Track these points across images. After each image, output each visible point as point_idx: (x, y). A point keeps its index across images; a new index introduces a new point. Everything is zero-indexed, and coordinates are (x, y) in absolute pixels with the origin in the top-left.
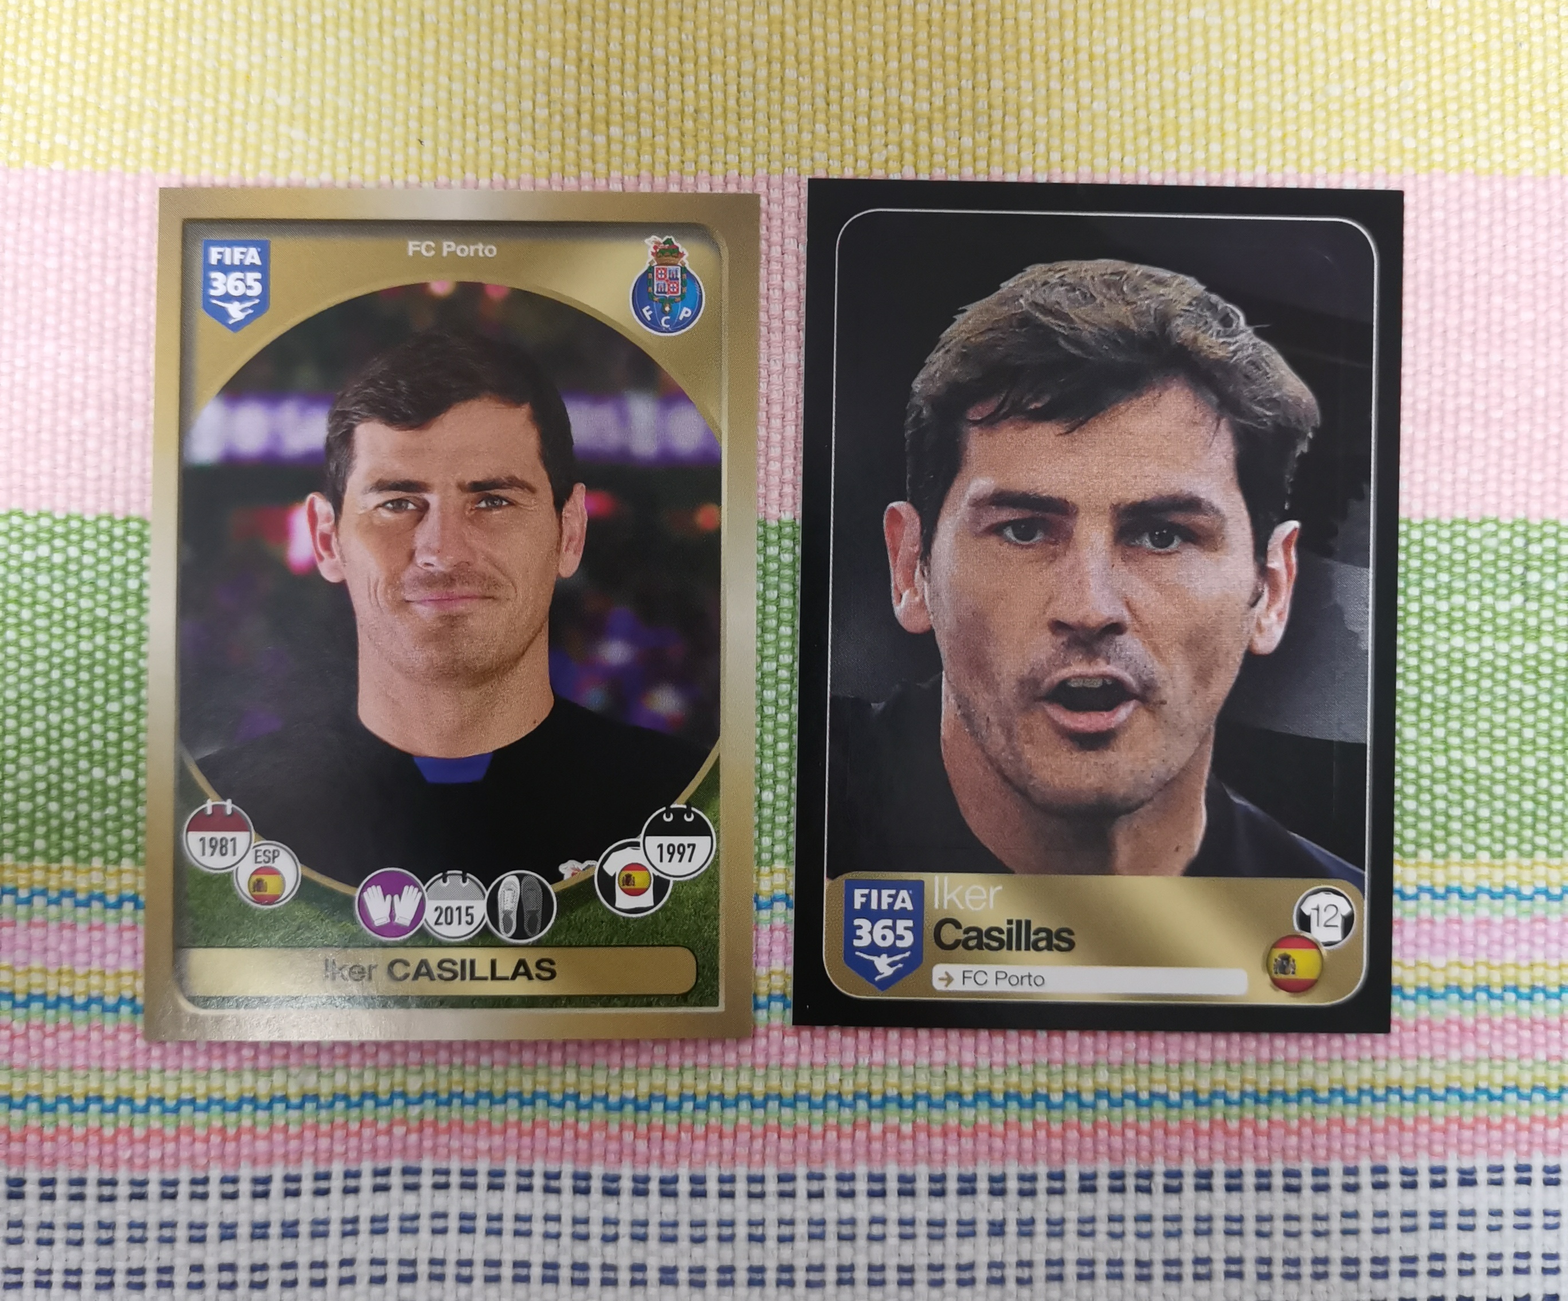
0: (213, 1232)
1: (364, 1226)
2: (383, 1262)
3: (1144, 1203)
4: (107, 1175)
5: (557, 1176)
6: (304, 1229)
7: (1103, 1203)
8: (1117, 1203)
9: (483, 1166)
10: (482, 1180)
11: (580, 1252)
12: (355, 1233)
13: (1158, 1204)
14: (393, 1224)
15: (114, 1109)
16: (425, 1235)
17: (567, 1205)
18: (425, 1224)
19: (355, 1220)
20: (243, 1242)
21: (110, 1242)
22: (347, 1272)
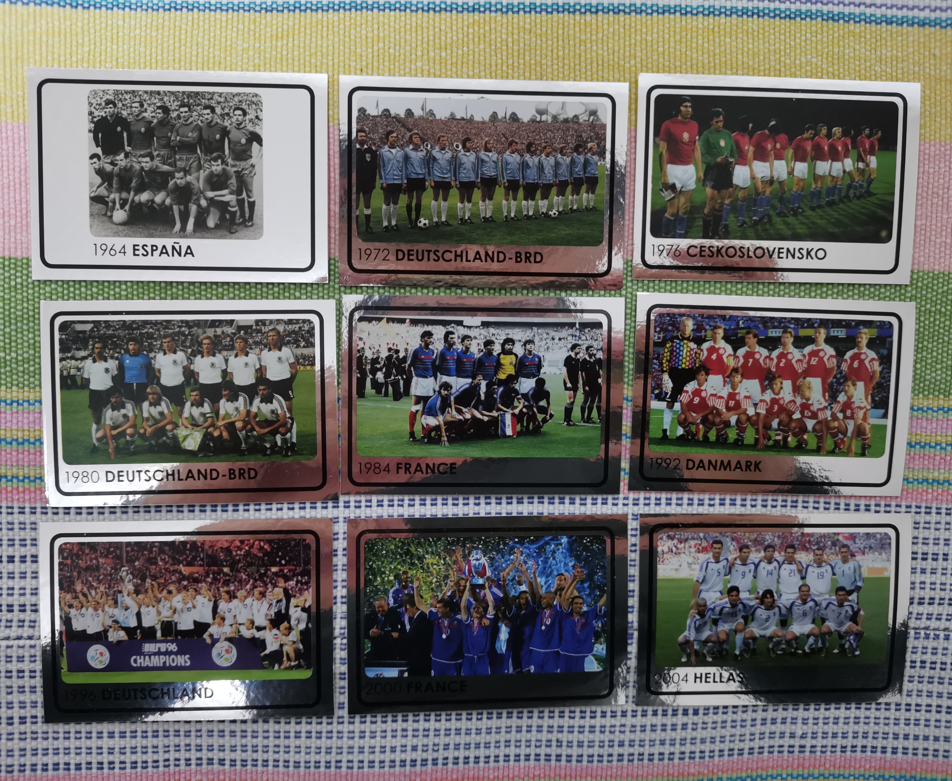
4: (10, 505)
15: (11, 481)
21: (12, 529)
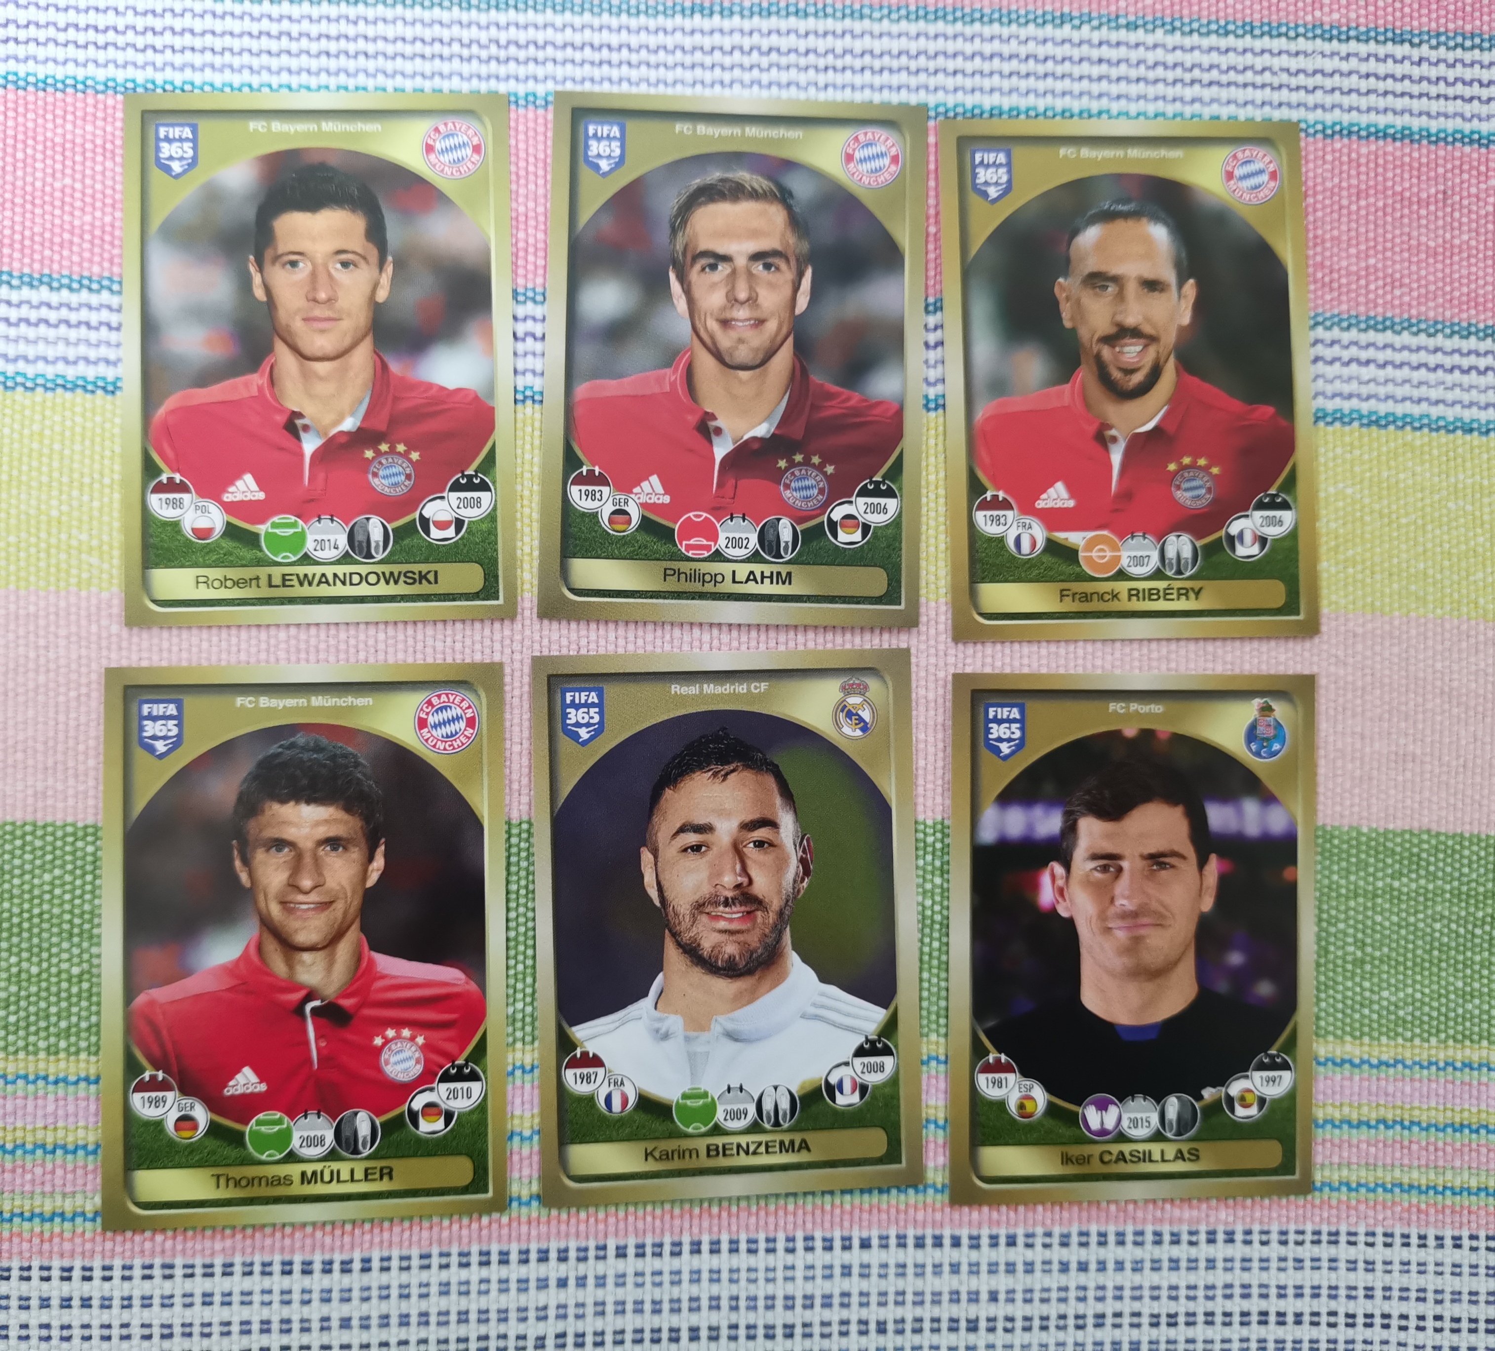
0: (34, 1303)
1: (136, 1302)
2: (149, 1326)
3: (657, 1264)
5: (270, 1264)
6: (95, 1303)
7: (631, 1264)
8: (640, 1264)
9: (218, 1261)
10: (218, 1270)
11: (286, 1312)
12: (129, 1306)
13: (667, 1263)
14: (156, 1301)
16: (178, 1308)
17: (277, 1282)
18: (178, 1300)
19: (130, 1298)
20: (55, 1311)
22: (125, 1332)
